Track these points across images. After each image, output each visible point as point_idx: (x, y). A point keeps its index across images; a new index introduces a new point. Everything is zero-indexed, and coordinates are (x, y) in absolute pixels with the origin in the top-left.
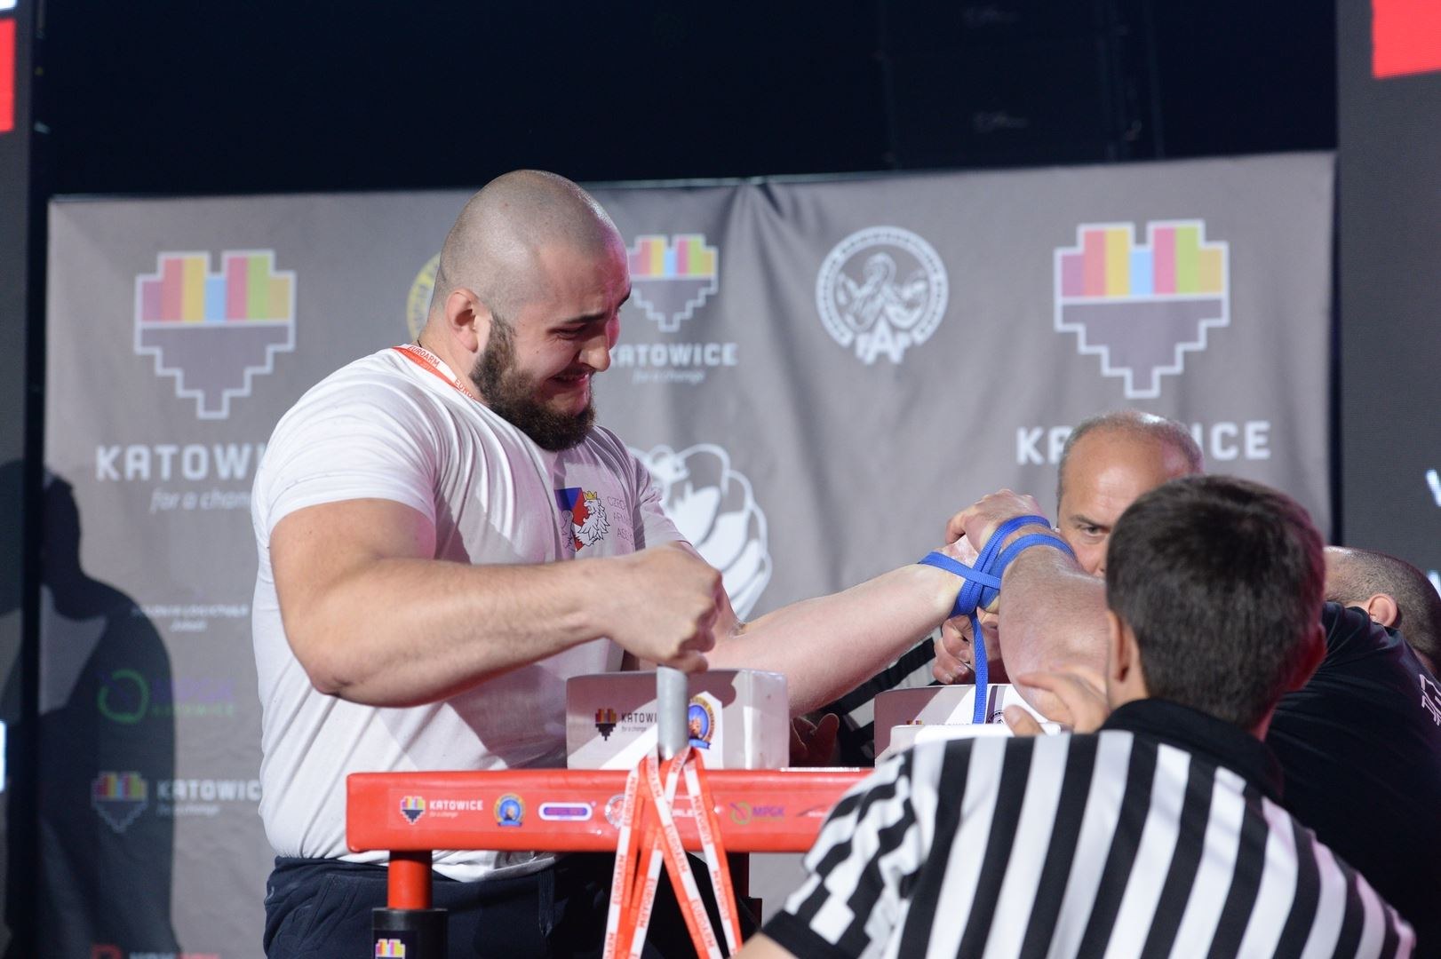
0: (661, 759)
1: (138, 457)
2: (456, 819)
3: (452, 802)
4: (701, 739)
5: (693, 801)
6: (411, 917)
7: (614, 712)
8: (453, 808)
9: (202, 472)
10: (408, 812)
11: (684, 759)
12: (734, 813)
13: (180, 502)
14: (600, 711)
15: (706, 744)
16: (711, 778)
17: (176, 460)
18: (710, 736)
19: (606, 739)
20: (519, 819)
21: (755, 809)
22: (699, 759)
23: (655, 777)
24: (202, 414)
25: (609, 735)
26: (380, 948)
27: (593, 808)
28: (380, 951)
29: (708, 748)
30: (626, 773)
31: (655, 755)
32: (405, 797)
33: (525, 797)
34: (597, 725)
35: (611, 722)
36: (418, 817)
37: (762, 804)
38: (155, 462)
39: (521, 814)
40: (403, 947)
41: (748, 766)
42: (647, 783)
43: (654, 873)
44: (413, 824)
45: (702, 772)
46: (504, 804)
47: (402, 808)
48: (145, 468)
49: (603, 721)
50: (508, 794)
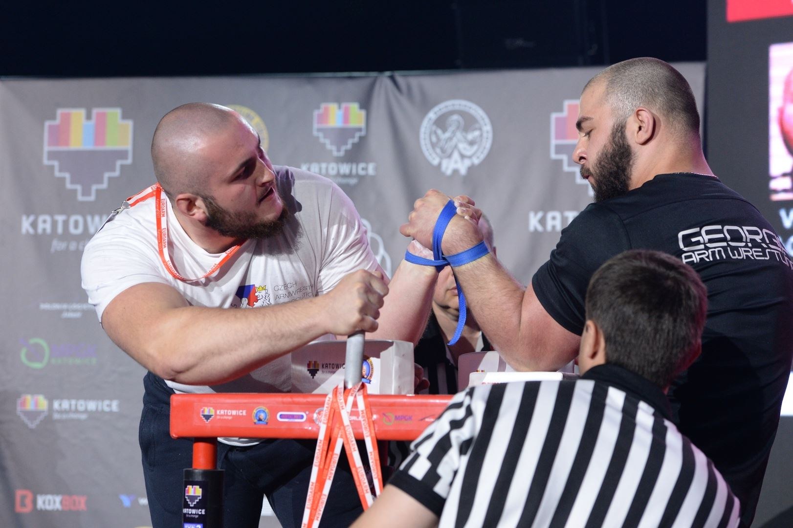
0: (345, 388)
1: (45, 222)
2: (230, 420)
3: (229, 411)
4: (366, 378)
5: (360, 413)
6: (205, 473)
7: (318, 362)
8: (230, 414)
9: (80, 231)
10: (204, 416)
11: (358, 389)
12: (384, 418)
13: (68, 247)
14: (310, 362)
15: (369, 381)
16: (370, 399)
17: (66, 223)
18: (371, 377)
19: (313, 378)
20: (266, 420)
21: (396, 417)
22: (365, 388)
23: (341, 398)
24: (80, 198)
25: (315, 375)
26: (188, 490)
27: (307, 415)
28: (188, 493)
29: (370, 383)
30: (325, 396)
31: (341, 386)
32: (204, 408)
33: (269, 408)
34: (308, 370)
35: (316, 368)
36: (210, 419)
37: (400, 414)
38: (54, 224)
39: (267, 417)
40: (201, 490)
41: (393, 393)
42: (337, 402)
43: (338, 450)
44: (208, 422)
45: (366, 396)
46: (257, 412)
47: (201, 414)
48: (48, 227)
49: (311, 368)
50: (260, 407)
